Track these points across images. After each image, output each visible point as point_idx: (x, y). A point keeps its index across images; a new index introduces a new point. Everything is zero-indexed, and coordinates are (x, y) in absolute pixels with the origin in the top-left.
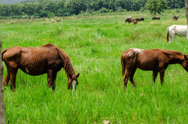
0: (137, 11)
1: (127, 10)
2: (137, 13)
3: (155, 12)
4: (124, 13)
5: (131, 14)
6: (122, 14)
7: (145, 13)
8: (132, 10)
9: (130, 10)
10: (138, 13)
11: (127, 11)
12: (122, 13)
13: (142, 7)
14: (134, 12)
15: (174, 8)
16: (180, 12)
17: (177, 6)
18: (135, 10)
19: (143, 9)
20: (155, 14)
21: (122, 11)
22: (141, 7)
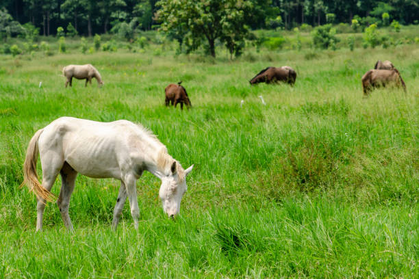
0: (98, 37)
1: (36, 31)
2: (98, 46)
3: (212, 42)
4: (26, 45)
5: (63, 49)
6: (17, 53)
7: (142, 46)
8: (66, 31)
9: (60, 29)
10: (104, 45)
11: (41, 33)
12: (14, 46)
13: (123, 15)
14: (83, 41)
15: (300, 22)
16: (336, 41)
17: (312, 9)
18: (83, 31)
19: (131, 24)
20: (213, 53)
21: (14, 35)
22: (114, 15)
